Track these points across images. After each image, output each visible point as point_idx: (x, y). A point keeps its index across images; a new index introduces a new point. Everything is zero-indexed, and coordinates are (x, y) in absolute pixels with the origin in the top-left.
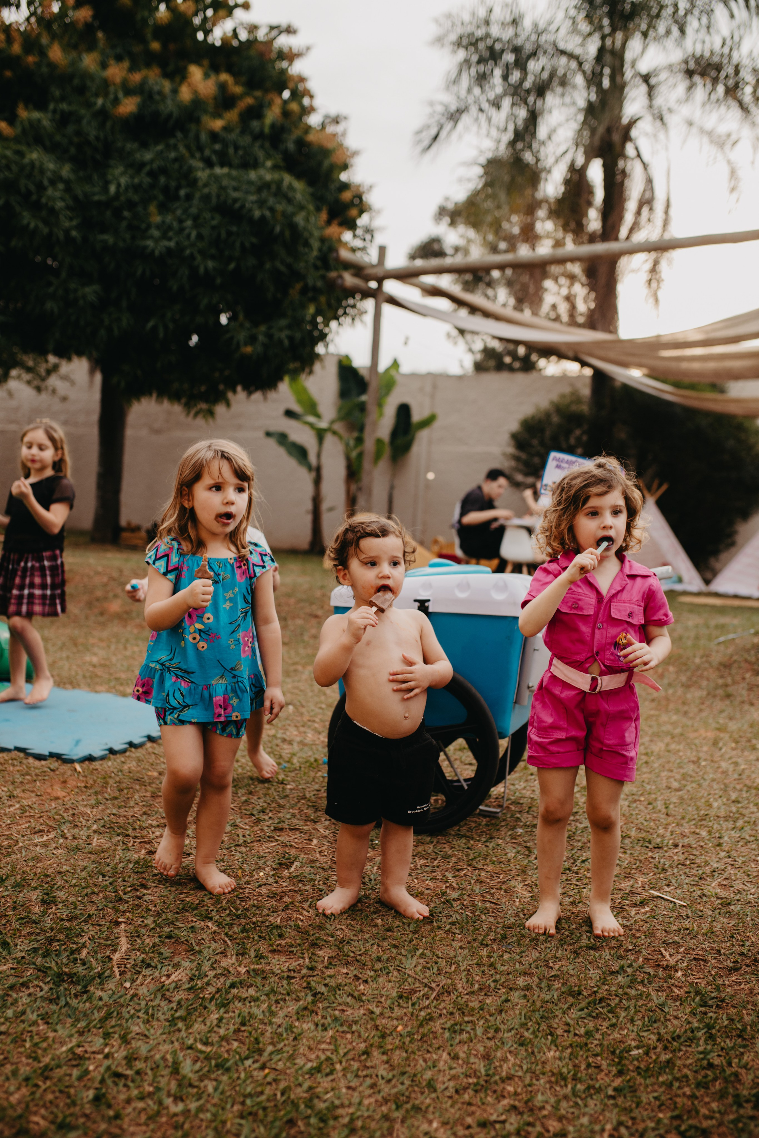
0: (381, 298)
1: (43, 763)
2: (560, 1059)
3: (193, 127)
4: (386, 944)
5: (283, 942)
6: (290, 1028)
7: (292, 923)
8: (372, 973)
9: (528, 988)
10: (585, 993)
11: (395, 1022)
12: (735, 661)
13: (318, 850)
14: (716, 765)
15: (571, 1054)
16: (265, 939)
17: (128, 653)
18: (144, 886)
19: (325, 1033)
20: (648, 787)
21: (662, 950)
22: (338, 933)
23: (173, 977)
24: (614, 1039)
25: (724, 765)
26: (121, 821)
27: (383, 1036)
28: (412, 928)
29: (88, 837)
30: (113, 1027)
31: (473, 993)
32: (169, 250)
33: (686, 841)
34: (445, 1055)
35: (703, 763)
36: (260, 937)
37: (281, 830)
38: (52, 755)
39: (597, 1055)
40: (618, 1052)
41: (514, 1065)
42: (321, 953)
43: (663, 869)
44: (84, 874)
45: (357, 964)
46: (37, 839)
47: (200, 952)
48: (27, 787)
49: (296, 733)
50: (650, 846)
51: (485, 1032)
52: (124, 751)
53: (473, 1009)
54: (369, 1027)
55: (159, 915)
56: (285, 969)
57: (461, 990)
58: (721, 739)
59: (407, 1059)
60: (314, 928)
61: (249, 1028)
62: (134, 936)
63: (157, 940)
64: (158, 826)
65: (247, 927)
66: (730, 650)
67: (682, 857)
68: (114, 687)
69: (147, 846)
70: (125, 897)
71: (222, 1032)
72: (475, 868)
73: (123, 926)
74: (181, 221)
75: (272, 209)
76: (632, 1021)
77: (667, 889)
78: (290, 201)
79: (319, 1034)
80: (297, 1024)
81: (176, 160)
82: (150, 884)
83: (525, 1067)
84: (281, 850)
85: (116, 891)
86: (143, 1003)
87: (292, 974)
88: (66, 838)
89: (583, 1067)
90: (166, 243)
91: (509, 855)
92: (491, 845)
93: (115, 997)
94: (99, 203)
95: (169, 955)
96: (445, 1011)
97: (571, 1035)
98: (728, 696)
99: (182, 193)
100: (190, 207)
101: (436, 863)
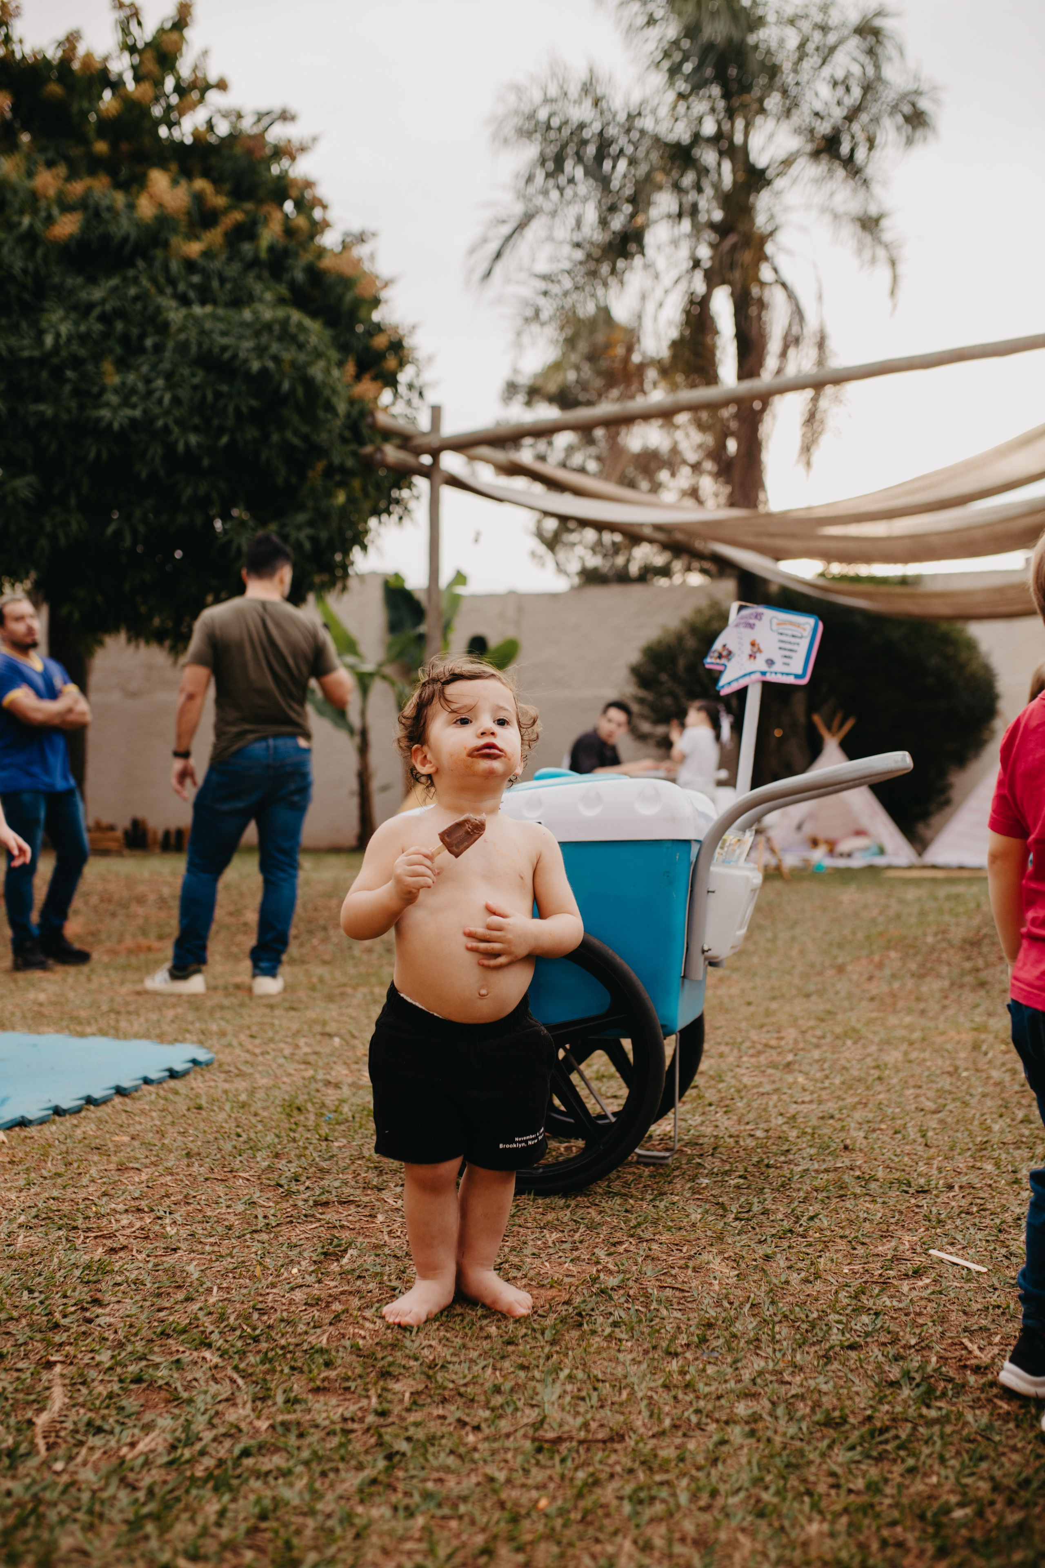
0: (438, 478)
2: (832, 1535)
3: (159, 253)
4: (507, 1364)
5: (333, 1374)
6: (348, 1519)
7: (348, 1343)
8: (487, 1414)
9: (755, 1418)
10: (852, 1420)
11: (534, 1494)
12: (985, 936)
13: (386, 1230)
14: (984, 1075)
15: (850, 1525)
16: (302, 1372)
17: (94, 985)
18: (97, 1302)
19: (411, 1522)
20: (890, 1111)
21: (966, 1341)
22: (426, 1352)
23: (141, 1447)
24: (919, 1494)
25: (996, 1074)
26: (66, 1207)
27: (515, 1519)
28: (548, 1335)
29: (10, 1234)
30: (26, 1542)
31: (663, 1433)
32: (133, 421)
33: (964, 1180)
34: (628, 1545)
35: (965, 1074)
36: (293, 1368)
37: (326, 1204)
39: (894, 1524)
40: (929, 1515)
41: (753, 1552)
42: (397, 1387)
43: (939, 1221)
45: (460, 1401)
47: (190, 1401)
49: (345, 1072)
50: (911, 1191)
51: (694, 1497)
52: (78, 1111)
53: (667, 1461)
54: (488, 1504)
55: (121, 1345)
56: (336, 1417)
57: (642, 1430)
58: (983, 1041)
59: (562, 1556)
60: (384, 1348)
61: (274, 1524)
62: (73, 1385)
63: (116, 1387)
64: (126, 1211)
65: (271, 1354)
66: (977, 921)
67: (964, 1203)
68: (68, 1027)
69: (108, 1242)
70: (64, 1322)
71: (225, 1534)
72: (641, 1240)
73: (58, 1369)
74: (148, 381)
75: (276, 359)
76: (942, 1460)
78: (301, 347)
79: (400, 1525)
80: (360, 1509)
81: (136, 298)
82: (107, 1298)
83: (773, 1555)
84: (325, 1234)
85: (50, 1314)
86: (85, 1496)
87: (350, 1425)
89: (875, 1546)
90: (128, 412)
91: (693, 1217)
92: (662, 1205)
93: (35, 1489)
94: (30, 361)
95: (135, 1409)
96: (618, 1469)
97: (843, 1492)
98: (982, 984)
99: (149, 342)
100: (161, 361)
101: (577, 1236)
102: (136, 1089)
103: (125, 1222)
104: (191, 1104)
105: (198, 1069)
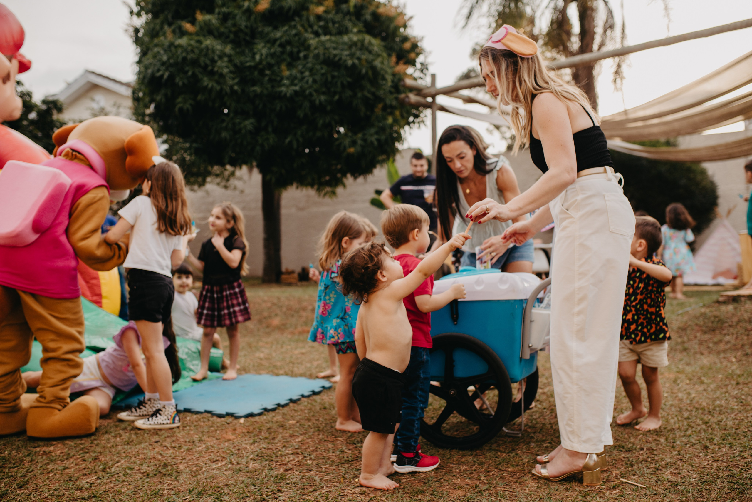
0: (435, 107)
1: (223, 419)
3: (305, 13)
12: (690, 325)
14: (675, 395)
17: (284, 350)
18: (279, 491)
25: (680, 395)
26: (269, 452)
29: (247, 463)
32: (296, 92)
33: (649, 445)
38: (228, 414)
43: (631, 465)
44: (242, 485)
46: (214, 466)
48: (211, 434)
50: (624, 450)
52: (273, 410)
58: (679, 378)
64: (292, 454)
66: (685, 318)
67: (645, 457)
68: (272, 371)
69: (285, 467)
70: (267, 498)
72: (500, 470)
74: (302, 73)
75: (359, 59)
77: (633, 477)
78: (370, 52)
81: (296, 35)
82: (283, 490)
85: (261, 495)
88: (233, 464)
90: (294, 88)
91: (524, 460)
92: (512, 455)
94: (250, 67)
98: (685, 350)
99: (302, 55)
100: (307, 63)
101: (474, 468)
102: (299, 400)
103: (291, 458)
104: (322, 407)
105: (325, 390)
